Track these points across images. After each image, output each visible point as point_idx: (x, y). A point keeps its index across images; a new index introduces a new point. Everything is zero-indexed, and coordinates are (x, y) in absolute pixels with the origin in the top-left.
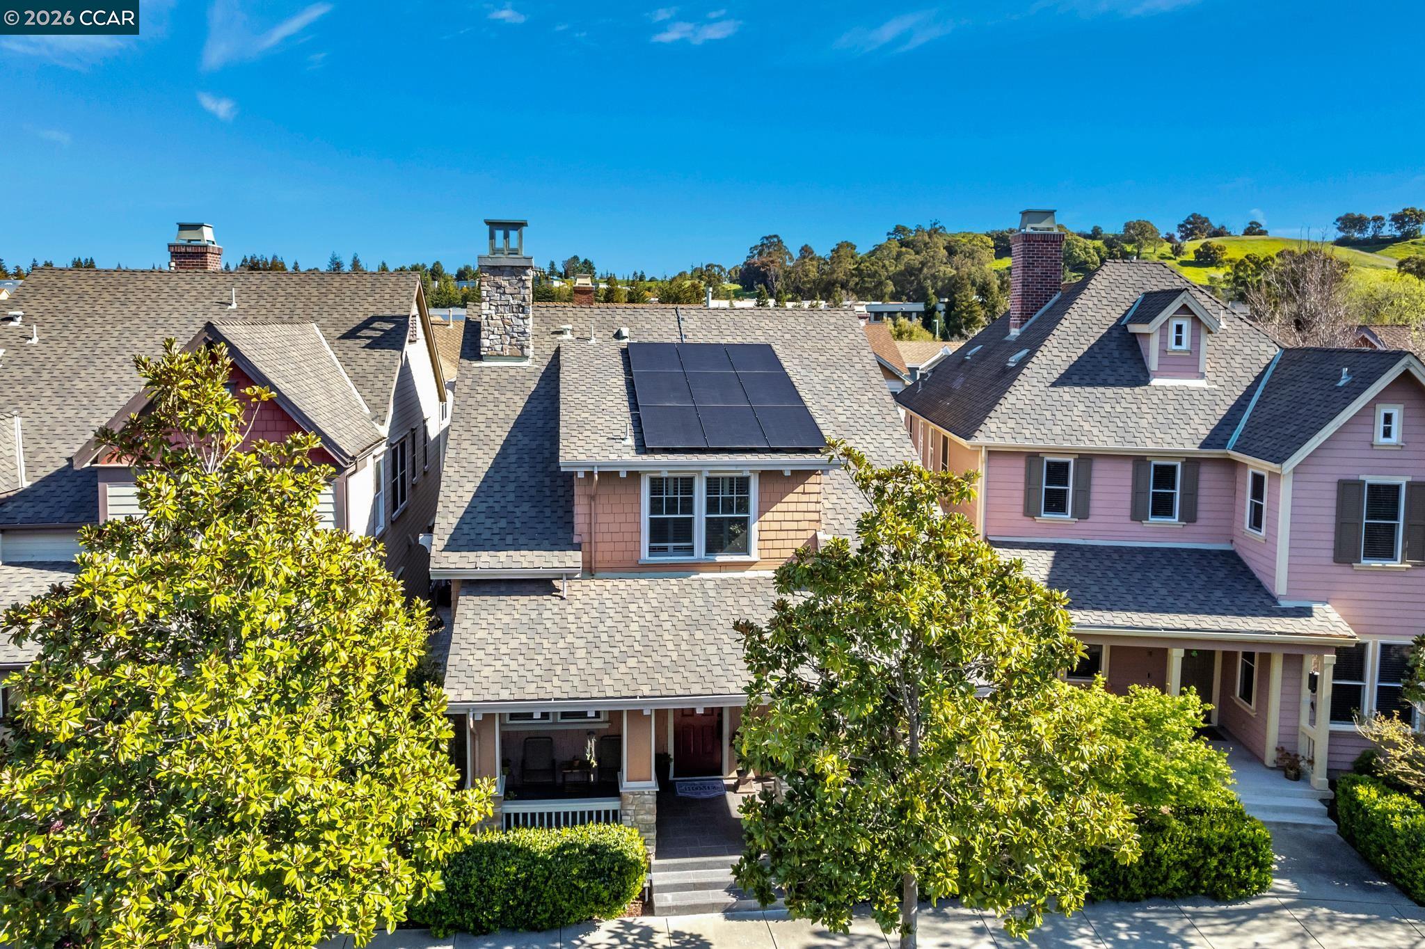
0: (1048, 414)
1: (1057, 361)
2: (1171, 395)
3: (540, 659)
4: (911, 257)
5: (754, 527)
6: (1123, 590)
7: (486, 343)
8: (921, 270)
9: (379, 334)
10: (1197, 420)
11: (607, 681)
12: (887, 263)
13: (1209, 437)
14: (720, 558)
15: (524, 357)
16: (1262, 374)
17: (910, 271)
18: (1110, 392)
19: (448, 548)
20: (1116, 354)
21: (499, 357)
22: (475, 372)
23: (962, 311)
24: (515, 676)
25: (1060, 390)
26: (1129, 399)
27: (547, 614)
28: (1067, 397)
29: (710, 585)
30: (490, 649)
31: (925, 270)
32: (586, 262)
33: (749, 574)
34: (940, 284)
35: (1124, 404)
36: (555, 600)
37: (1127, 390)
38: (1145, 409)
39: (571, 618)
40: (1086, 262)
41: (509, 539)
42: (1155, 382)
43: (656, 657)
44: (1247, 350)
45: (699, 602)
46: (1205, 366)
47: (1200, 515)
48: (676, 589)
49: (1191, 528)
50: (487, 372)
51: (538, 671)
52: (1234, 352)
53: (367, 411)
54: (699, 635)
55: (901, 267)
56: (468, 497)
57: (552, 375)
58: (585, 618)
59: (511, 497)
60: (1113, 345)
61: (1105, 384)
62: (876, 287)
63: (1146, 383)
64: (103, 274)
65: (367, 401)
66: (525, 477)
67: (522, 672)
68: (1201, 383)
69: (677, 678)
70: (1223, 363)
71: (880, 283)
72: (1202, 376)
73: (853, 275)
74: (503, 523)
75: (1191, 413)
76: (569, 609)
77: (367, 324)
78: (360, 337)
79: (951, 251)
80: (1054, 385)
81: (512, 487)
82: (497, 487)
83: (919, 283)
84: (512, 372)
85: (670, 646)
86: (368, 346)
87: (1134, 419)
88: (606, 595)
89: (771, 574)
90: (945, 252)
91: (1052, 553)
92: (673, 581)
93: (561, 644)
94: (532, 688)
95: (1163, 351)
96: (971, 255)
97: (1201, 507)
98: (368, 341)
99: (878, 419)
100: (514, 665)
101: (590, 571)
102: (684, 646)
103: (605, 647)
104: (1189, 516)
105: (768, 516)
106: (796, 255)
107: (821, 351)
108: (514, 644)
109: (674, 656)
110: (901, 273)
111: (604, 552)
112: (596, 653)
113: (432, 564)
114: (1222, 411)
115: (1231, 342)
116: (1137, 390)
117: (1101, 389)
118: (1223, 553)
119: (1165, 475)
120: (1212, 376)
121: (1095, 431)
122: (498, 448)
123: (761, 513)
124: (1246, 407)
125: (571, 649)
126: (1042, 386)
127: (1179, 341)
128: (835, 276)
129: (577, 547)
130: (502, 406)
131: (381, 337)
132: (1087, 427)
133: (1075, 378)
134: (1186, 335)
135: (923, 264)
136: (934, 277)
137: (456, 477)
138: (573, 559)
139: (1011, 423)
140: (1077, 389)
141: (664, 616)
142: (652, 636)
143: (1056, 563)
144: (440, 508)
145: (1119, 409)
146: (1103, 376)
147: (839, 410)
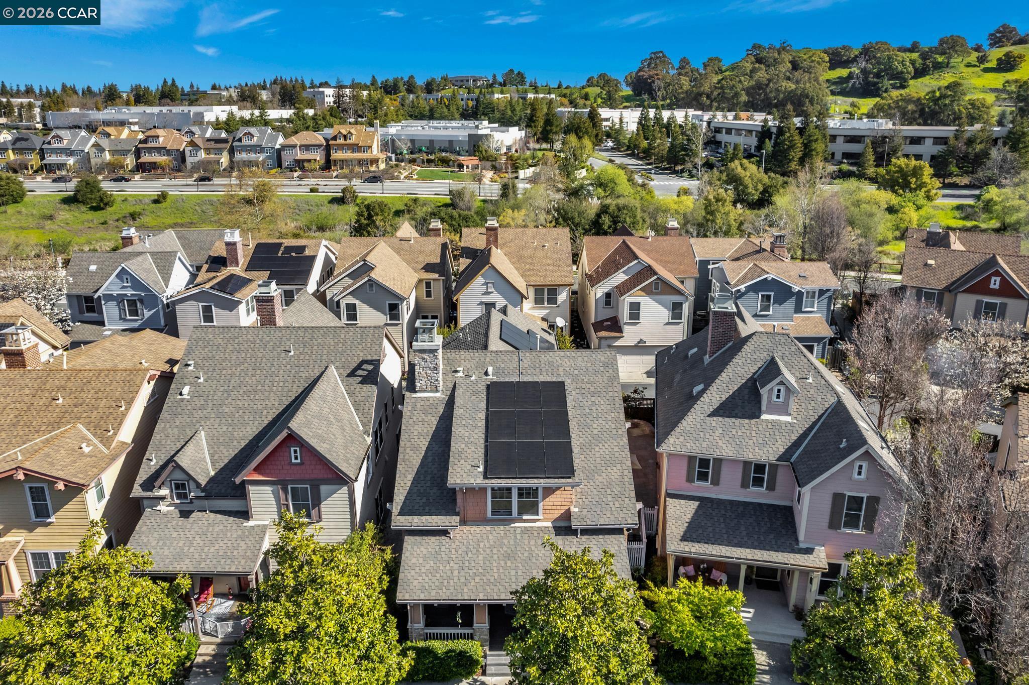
0: (702, 434)
1: (714, 400)
2: (770, 426)
3: (438, 575)
4: (762, 75)
5: (541, 505)
6: (724, 531)
7: (418, 385)
8: (767, 85)
9: (365, 373)
10: (780, 443)
11: (466, 590)
12: (742, 78)
13: (784, 454)
14: (525, 517)
15: (437, 391)
16: (823, 414)
17: (759, 86)
18: (737, 421)
19: (400, 514)
20: (746, 397)
21: (424, 391)
22: (413, 401)
23: (785, 140)
24: (426, 585)
25: (711, 419)
26: (747, 427)
27: (443, 548)
28: (714, 424)
29: (518, 531)
30: (417, 570)
31: (771, 85)
32: (519, 73)
33: (538, 524)
34: (782, 96)
35: (743, 431)
36: (447, 539)
37: (747, 421)
38: (754, 434)
39: (453, 551)
40: (902, 72)
41: (427, 510)
42: (764, 417)
43: (489, 577)
44: (819, 399)
45: (512, 542)
46: (793, 408)
47: (777, 488)
48: (502, 533)
49: (772, 493)
50: (419, 400)
51: (437, 584)
52: (812, 399)
53: (361, 428)
54: (509, 563)
55: (753, 83)
56: (409, 484)
57: (450, 403)
58: (460, 552)
59: (428, 484)
60: (746, 391)
61: (736, 417)
62: (733, 97)
63: (758, 417)
64: (226, 330)
65: (361, 421)
66: (435, 472)
67: (430, 584)
68: (788, 419)
69: (496, 589)
70: (804, 405)
71: (736, 95)
72: (790, 415)
73: (716, 88)
74: (424, 500)
75: (778, 437)
76: (453, 546)
77: (359, 367)
78: (356, 376)
79: (795, 66)
80: (709, 416)
81: (429, 478)
82: (422, 478)
83: (766, 95)
84: (431, 401)
85: (495, 570)
86: (361, 382)
87: (747, 440)
88: (470, 537)
89: (549, 524)
90: (790, 66)
91: (697, 503)
92: (502, 528)
93: (448, 568)
94: (433, 593)
95: (769, 402)
96: (808, 70)
97: (777, 484)
98: (360, 379)
99: (614, 432)
100: (427, 580)
101: (464, 522)
102: (501, 571)
103: (466, 570)
104: (771, 487)
105: (547, 500)
106: (677, 65)
107: (592, 383)
108: (428, 567)
109: (496, 575)
110: (752, 87)
111: (470, 514)
112: (462, 573)
113: (393, 524)
114: (794, 438)
115: (812, 392)
116: (753, 421)
117: (733, 420)
118: (785, 507)
119: (760, 468)
120: (795, 414)
121: (724, 447)
122: (423, 452)
123: (544, 498)
124: (808, 435)
125: (452, 569)
126: (702, 416)
127: (778, 397)
128: (702, 89)
129: (457, 514)
130: (426, 425)
131: (367, 375)
132: (720, 443)
133: (721, 411)
134: (782, 394)
135: (769, 80)
136: (777, 90)
137: (403, 472)
138: (456, 520)
139: (682, 439)
140: (721, 419)
141: (495, 551)
142: (488, 564)
143: (699, 508)
144: (396, 491)
145: (740, 433)
146: (736, 411)
147: (595, 426)
